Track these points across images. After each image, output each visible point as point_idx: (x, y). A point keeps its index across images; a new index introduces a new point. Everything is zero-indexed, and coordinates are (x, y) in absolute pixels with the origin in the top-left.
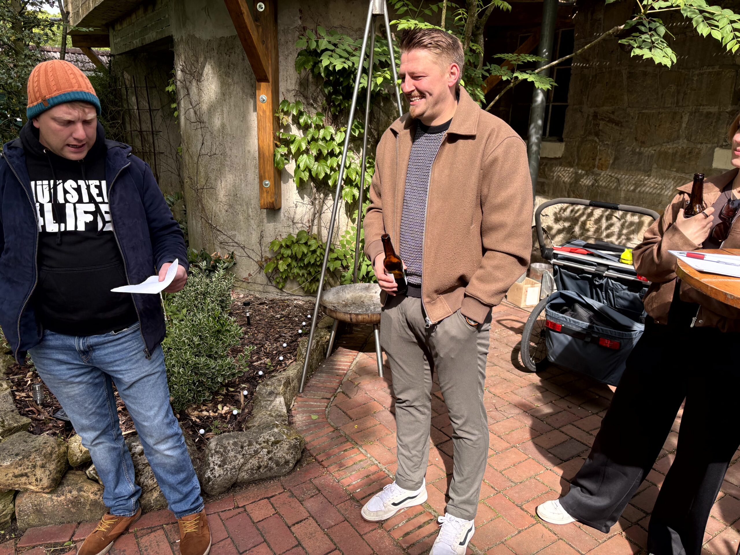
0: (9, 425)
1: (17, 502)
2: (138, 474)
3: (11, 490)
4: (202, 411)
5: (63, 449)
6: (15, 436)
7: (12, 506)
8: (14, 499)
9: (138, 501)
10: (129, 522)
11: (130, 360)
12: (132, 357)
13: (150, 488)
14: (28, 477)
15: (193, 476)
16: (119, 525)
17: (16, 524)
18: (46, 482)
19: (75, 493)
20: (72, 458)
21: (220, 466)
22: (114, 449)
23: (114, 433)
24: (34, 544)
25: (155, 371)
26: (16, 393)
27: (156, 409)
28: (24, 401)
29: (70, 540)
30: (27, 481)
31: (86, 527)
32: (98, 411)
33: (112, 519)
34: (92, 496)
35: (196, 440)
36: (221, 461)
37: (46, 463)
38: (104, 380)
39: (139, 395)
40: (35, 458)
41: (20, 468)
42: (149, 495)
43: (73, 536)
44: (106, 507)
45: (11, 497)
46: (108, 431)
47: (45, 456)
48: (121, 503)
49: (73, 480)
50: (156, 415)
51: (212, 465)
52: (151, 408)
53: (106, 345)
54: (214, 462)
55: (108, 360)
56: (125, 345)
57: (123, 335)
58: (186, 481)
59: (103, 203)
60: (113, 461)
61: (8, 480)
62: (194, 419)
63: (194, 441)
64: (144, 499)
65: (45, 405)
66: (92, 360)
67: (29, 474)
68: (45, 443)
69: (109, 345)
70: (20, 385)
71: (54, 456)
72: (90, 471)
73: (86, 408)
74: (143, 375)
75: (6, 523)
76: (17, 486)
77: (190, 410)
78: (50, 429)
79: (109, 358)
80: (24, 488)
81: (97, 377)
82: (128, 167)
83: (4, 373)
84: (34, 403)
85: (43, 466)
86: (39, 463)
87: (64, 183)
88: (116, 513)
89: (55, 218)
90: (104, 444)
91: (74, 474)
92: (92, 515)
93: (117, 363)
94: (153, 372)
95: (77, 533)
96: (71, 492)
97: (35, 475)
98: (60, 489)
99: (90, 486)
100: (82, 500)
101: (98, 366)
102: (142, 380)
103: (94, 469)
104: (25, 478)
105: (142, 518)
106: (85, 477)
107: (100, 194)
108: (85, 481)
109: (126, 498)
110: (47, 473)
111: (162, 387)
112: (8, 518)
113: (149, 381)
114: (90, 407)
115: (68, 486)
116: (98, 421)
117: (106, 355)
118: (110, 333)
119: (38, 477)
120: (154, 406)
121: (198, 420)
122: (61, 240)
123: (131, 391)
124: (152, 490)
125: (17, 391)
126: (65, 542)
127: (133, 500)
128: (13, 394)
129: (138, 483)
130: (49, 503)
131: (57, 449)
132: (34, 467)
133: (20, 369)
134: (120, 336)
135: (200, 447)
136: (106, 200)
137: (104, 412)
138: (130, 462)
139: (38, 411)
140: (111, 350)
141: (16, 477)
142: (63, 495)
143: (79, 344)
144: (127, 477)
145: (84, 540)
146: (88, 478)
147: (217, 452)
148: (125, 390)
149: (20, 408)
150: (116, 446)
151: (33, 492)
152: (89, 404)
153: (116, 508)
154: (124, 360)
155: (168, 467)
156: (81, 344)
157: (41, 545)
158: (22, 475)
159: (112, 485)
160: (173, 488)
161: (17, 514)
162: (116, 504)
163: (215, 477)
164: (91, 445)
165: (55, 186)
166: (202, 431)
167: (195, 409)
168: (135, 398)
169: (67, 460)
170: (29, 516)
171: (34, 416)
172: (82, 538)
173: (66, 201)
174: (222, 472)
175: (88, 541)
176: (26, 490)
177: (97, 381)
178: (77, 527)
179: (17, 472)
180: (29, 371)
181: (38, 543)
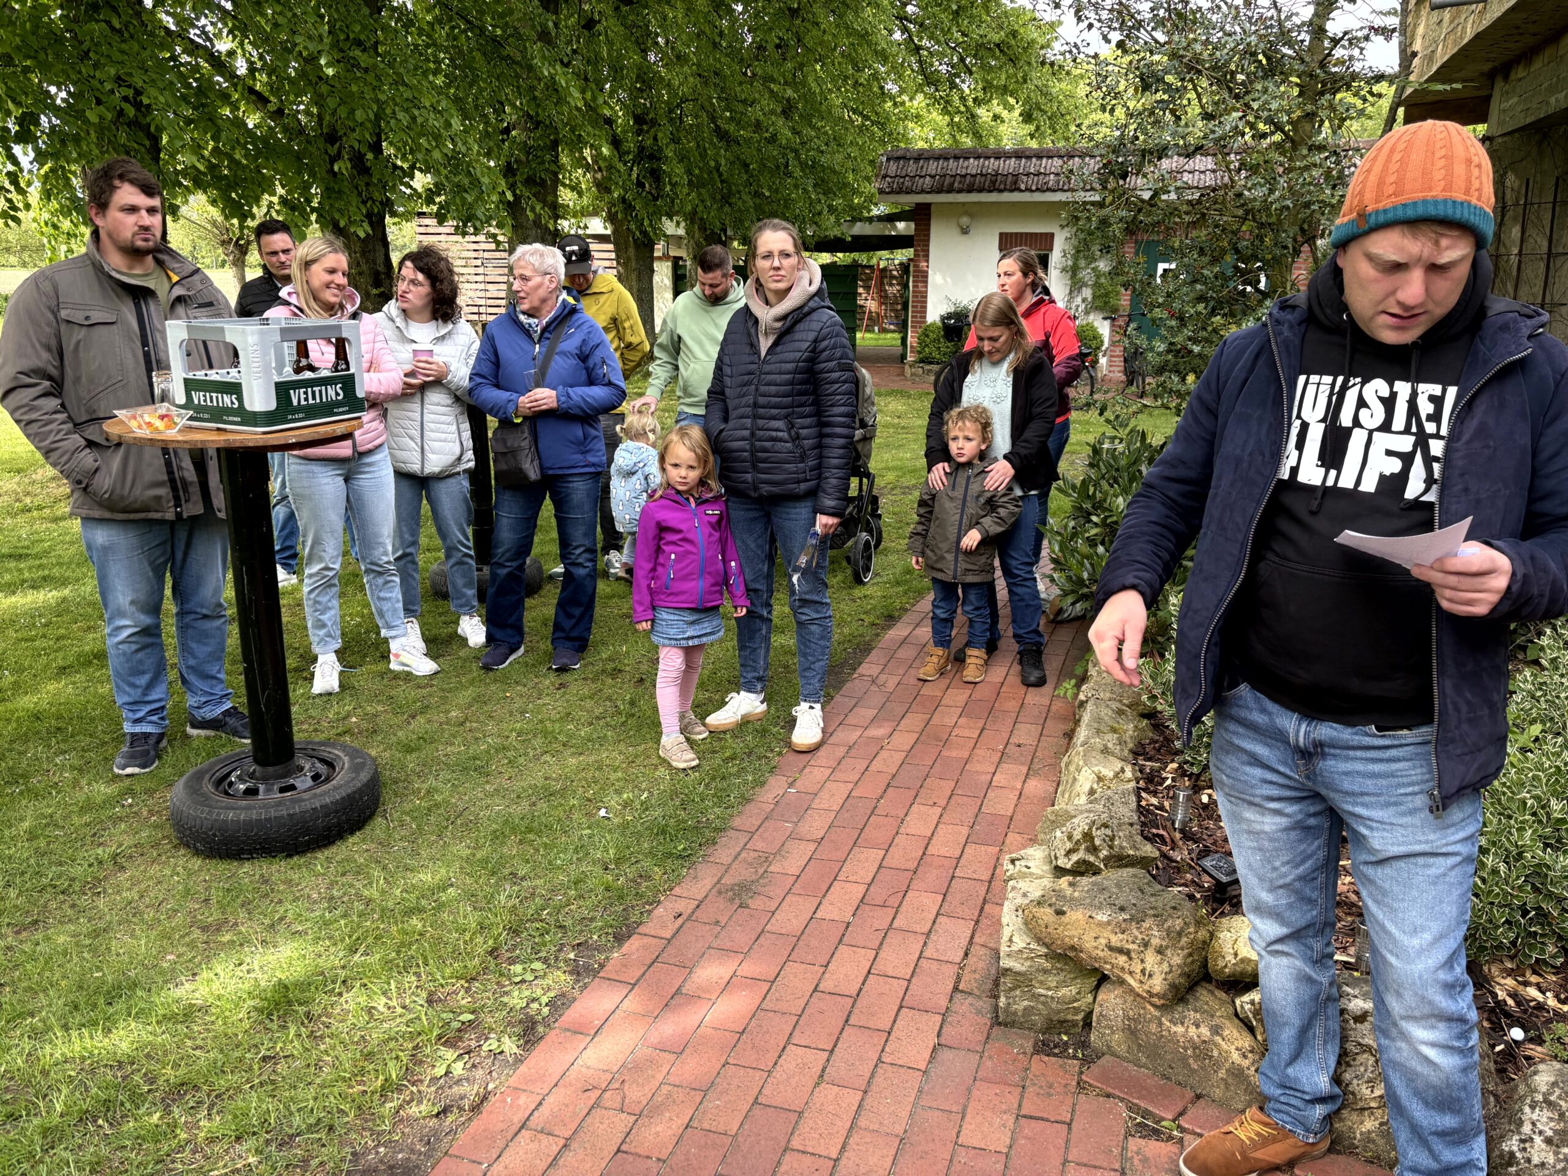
0: (1122, 848)
1: (1101, 996)
2: (1344, 1059)
3: (1096, 970)
4: (1526, 984)
5: (1202, 934)
6: (1126, 873)
7: (1090, 998)
8: (1097, 987)
9: (1328, 1119)
10: (1298, 1152)
11: (1395, 804)
12: (1403, 799)
13: (1361, 1104)
14: (1131, 959)
15: (1476, 1135)
16: (1278, 1147)
17: (1089, 1034)
18: (1158, 984)
19: (1205, 1031)
20: (1215, 960)
21: (1548, 1141)
22: (1310, 980)
23: (1317, 945)
24: (1111, 1090)
25: (1450, 849)
26: (1143, 794)
27: (1427, 937)
28: (1153, 814)
29: (1174, 1121)
30: (1126, 966)
31: (1210, 1112)
32: (1297, 885)
33: (1266, 1124)
34: (1236, 1057)
35: (1498, 1048)
36: (1555, 1131)
37: (1167, 947)
38: (1327, 825)
39: (1396, 889)
40: (1150, 928)
41: (1121, 936)
42: (1354, 1117)
43: (1181, 1114)
44: (1260, 1094)
45: (1093, 981)
46: (1306, 937)
47: (1168, 932)
48: (1293, 1101)
49: (1207, 1003)
50: (1421, 951)
51: (1527, 1128)
52: (1415, 931)
53: (1351, 753)
54: (1534, 1124)
55: (1347, 785)
56: (1395, 766)
57: (1396, 742)
58: (1458, 1137)
59: (1437, 436)
60: (1301, 1004)
61: (1096, 948)
62: (1501, 995)
63: (1493, 1046)
64: (1341, 1120)
65: (1187, 836)
66: (1315, 774)
67: (1133, 955)
68: (1174, 908)
69: (1359, 753)
70: (1151, 781)
71: (1184, 940)
72: (1245, 1001)
73: (1275, 869)
74: (1418, 848)
75: (1074, 1024)
76: (1108, 967)
77: (1495, 970)
78: (1186, 886)
79: (1352, 783)
80: (1119, 977)
81: (1314, 815)
82: (1522, 361)
83: (1131, 751)
84: (1169, 824)
85: (1160, 951)
86: (1155, 942)
87: (1363, 384)
88: (1277, 1118)
89: (1321, 457)
90: (1291, 959)
91: (1212, 993)
92: (1228, 1094)
93: (1367, 799)
94: (1444, 850)
95: (1190, 1113)
96: (1198, 1026)
97: (1142, 961)
98: (1180, 1009)
99: (1236, 1034)
100: (1215, 1053)
101: (1323, 792)
102: (1412, 860)
103: (1252, 1002)
104: (1124, 958)
105: (1327, 1159)
106: (1231, 1010)
107: (1436, 417)
108: (1228, 1018)
109: (1307, 1097)
110: (1165, 967)
111: (1456, 893)
112: (1080, 1017)
113: (1427, 866)
114: (1283, 869)
115: (1196, 1011)
116: (1290, 906)
117: (1346, 774)
118: (1367, 729)
119: (1148, 968)
120: (1423, 929)
121: (1510, 1002)
122: (1320, 505)
123: (1378, 874)
124: (1363, 1109)
125: (1144, 790)
126: (1163, 1119)
127: (1320, 1111)
128: (1138, 792)
129: (1337, 1080)
130: (1153, 1028)
131: (1192, 930)
132: (1146, 944)
133: (1159, 750)
134: (1387, 742)
135: (1504, 1071)
136: (1444, 432)
137: (1307, 891)
138: (1334, 1025)
139: (1173, 841)
140: (1360, 767)
141: (1111, 948)
142: (1182, 1023)
143: (1298, 731)
144: (1319, 1054)
145: (1200, 1135)
146: (1236, 1015)
147: (1550, 1104)
148: (1366, 863)
149: (1143, 824)
150: (1314, 976)
151: (1132, 990)
152: (1284, 864)
153: (1278, 1106)
154: (1381, 799)
155: (1420, 1084)
156: (1302, 734)
157: (1122, 1100)
158: (1120, 951)
159: (1286, 1053)
160: (1418, 1134)
161: (1094, 1019)
162: (1282, 1099)
163: (1529, 1161)
164: (1265, 949)
165: (1344, 388)
166: (1517, 1034)
167: (1510, 973)
168: (1385, 893)
169: (1206, 959)
170: (1113, 1032)
171: (1164, 848)
172: (1198, 1131)
173: (1357, 423)
174: (1551, 1159)
175: (1208, 1142)
176: (1122, 982)
177: (1312, 821)
178: (1193, 1103)
179: (1116, 940)
180: (1173, 761)
181: (1117, 1093)
